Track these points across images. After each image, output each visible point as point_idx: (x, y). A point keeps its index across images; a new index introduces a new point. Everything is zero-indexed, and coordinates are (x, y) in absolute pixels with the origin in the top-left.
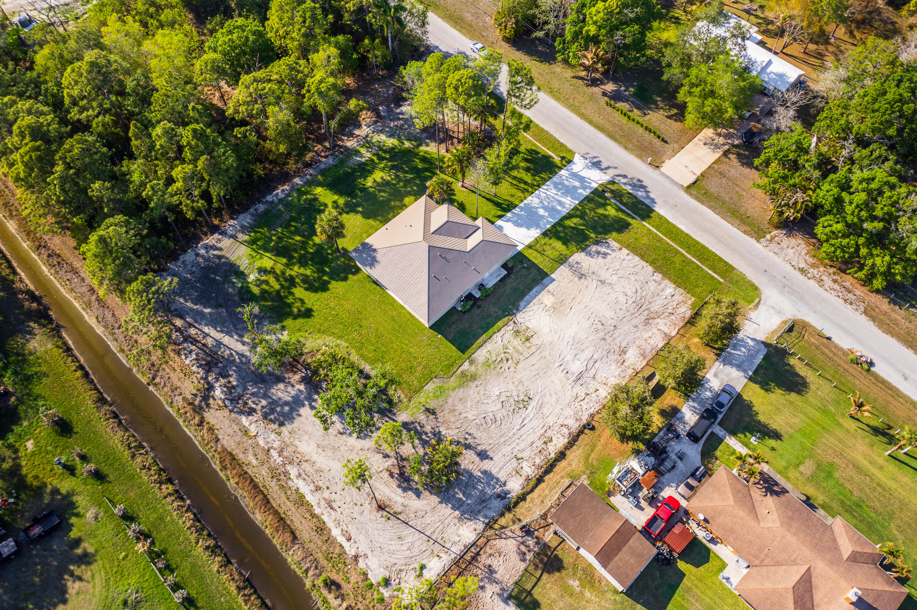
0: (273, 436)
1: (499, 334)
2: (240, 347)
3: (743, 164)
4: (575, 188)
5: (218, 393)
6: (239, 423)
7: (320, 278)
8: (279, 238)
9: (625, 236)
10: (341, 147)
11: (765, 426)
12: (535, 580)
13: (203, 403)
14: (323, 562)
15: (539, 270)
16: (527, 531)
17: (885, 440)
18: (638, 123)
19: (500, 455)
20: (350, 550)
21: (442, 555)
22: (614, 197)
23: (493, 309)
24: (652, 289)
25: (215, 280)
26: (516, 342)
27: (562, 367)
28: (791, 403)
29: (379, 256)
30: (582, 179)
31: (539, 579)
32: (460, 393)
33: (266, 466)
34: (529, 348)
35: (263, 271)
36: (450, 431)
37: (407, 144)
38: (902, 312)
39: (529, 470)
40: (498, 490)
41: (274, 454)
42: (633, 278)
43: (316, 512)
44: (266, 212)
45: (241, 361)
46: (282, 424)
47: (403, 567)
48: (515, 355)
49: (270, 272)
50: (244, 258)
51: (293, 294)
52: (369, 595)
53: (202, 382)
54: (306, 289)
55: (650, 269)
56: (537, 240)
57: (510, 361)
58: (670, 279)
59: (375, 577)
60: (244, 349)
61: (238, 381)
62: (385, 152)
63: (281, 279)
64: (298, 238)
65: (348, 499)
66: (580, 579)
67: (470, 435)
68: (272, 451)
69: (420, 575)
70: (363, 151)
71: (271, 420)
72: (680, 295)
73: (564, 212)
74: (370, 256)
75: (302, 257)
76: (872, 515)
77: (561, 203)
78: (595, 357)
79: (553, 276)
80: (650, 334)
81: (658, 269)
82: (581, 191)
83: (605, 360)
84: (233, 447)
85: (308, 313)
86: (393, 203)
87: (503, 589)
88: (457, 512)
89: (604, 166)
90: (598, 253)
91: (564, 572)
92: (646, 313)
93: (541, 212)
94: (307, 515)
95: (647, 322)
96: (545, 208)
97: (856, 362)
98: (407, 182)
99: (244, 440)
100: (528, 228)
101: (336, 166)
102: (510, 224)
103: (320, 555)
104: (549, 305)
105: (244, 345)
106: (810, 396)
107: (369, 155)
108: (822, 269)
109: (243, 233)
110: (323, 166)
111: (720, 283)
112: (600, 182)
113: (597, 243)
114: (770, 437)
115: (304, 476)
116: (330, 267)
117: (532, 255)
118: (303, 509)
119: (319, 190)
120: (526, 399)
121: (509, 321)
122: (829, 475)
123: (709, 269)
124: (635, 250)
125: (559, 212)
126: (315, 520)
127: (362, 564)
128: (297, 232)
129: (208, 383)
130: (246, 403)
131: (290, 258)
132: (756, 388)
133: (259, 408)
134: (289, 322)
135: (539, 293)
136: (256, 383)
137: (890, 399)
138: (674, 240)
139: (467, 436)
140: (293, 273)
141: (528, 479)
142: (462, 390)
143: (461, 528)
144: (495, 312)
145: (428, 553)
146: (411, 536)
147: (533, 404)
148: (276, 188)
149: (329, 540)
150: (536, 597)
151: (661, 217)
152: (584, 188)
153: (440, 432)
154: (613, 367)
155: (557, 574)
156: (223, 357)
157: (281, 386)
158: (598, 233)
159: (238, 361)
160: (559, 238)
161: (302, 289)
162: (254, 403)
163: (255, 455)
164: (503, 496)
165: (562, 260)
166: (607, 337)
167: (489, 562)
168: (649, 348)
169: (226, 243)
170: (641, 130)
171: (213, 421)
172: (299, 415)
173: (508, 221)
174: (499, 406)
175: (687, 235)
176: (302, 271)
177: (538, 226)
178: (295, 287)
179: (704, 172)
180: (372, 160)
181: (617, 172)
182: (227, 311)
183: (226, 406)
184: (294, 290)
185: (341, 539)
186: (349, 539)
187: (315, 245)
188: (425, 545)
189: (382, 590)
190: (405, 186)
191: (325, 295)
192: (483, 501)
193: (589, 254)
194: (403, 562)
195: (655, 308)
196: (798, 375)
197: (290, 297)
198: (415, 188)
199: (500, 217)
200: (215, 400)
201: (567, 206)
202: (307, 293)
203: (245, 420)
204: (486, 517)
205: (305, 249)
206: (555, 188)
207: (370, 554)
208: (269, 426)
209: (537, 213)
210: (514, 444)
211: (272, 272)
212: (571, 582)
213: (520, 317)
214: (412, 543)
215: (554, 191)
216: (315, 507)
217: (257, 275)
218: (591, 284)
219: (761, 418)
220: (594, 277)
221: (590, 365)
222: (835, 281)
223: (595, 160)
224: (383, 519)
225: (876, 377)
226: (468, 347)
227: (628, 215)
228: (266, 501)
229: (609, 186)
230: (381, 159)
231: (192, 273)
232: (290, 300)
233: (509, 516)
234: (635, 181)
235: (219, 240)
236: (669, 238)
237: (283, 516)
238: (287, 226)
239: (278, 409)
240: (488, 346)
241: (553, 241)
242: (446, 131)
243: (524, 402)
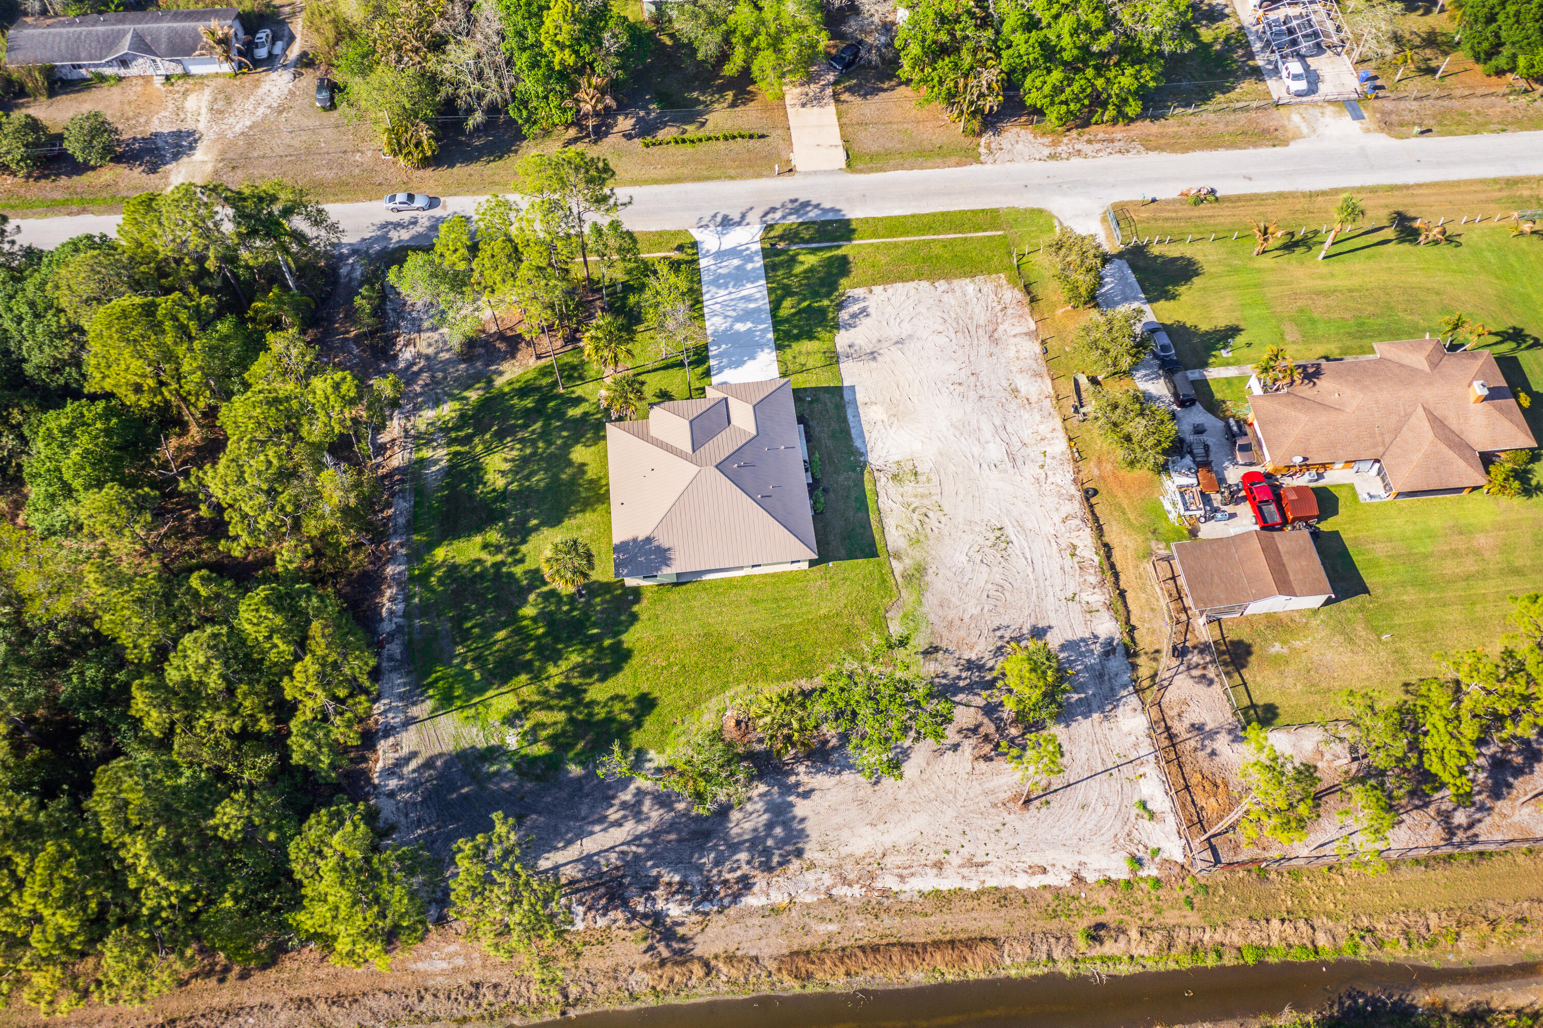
0: (810, 876)
1: (882, 498)
2: (618, 835)
3: (864, 96)
4: (738, 268)
5: (675, 911)
6: (752, 912)
7: (601, 649)
8: (475, 660)
9: (858, 273)
10: (390, 475)
11: (1216, 331)
12: (1242, 688)
13: (675, 945)
14: (1054, 925)
15: (827, 389)
16: (1180, 652)
17: (1303, 249)
18: (709, 139)
19: (1052, 614)
20: (1060, 879)
21: (1141, 771)
22: (792, 242)
23: (841, 479)
24: (953, 302)
25: (466, 797)
26: (909, 488)
27: (984, 466)
28: (1204, 289)
29: (663, 541)
30: (734, 252)
31: (1245, 684)
32: (930, 600)
33: (852, 916)
34: (929, 480)
35: (511, 720)
36: (977, 649)
37: (473, 395)
38: (1171, 121)
39: (1098, 598)
40: (1098, 649)
41: (840, 891)
42: (922, 309)
43: (974, 889)
44: (408, 647)
45: (645, 845)
46: (799, 853)
47: (1127, 829)
48: (926, 502)
49: (525, 711)
50: (465, 731)
51: (593, 703)
52: (1139, 895)
53: (635, 923)
54: (602, 679)
55: (925, 284)
56: (781, 362)
57: (931, 514)
58: (956, 277)
59: (1120, 870)
60: (630, 828)
61: (676, 871)
62: (456, 428)
63: (553, 702)
64: (501, 635)
65: (982, 836)
66: (1275, 639)
67: (999, 629)
68: (834, 892)
69: (1152, 815)
70: (426, 453)
71: (780, 864)
72: (985, 283)
73: (764, 303)
74: (650, 552)
75: (540, 650)
76: (1380, 321)
77: (748, 299)
78: (998, 422)
79: (846, 384)
80: (1013, 349)
81: (932, 278)
82: (749, 266)
83: (1010, 417)
84: (785, 943)
85: (646, 704)
86: (564, 476)
87: (1230, 732)
88: (1095, 716)
89: (736, 217)
90: (854, 316)
91: (1255, 649)
92: (981, 332)
93: (740, 327)
94: (970, 904)
95: (993, 338)
96: (738, 319)
97: (1199, 201)
98: (545, 435)
99: (786, 921)
100: (752, 357)
101: (416, 504)
102: (727, 372)
103: (1040, 923)
104: (885, 417)
105: (621, 825)
107: (441, 452)
108: (1065, 140)
109: (414, 704)
110: (401, 521)
111: (1005, 237)
112: (757, 238)
113: (840, 306)
114: (1232, 337)
115: (905, 872)
116: (594, 625)
117: (800, 382)
118: (957, 904)
119: (440, 554)
120: (998, 533)
121: (872, 472)
122: (1313, 321)
123: (976, 231)
124: (887, 277)
125: (758, 310)
126: (984, 899)
127: (1091, 877)
128: (489, 629)
129: (645, 916)
130: (725, 882)
131: (527, 667)
132: (1163, 304)
133: (745, 869)
134: (637, 739)
135: (857, 415)
136: (702, 849)
137: (1261, 209)
138: (907, 233)
139: (998, 633)
140: (557, 680)
141: (1109, 607)
142: (928, 595)
143: (1120, 724)
144: (848, 479)
145: (1127, 786)
146: (1092, 791)
147: (1010, 531)
148: (377, 608)
149: (1027, 898)
150: (1261, 703)
151: (866, 220)
152: (750, 259)
153: (969, 661)
154: (1026, 416)
155: (1253, 659)
156: (617, 868)
157: (735, 815)
158: (828, 295)
159: (641, 850)
160: (797, 338)
161: (598, 685)
162: (732, 870)
163: (823, 919)
164: (1109, 649)
165: (833, 359)
166: (981, 392)
167: (1187, 723)
168: (1031, 362)
169: (409, 740)
170: (721, 145)
171: (719, 948)
172: (803, 820)
173: (721, 370)
174: (984, 568)
175: (913, 216)
176: (564, 665)
177: (761, 346)
178: (585, 691)
179: (842, 136)
180: (456, 454)
181: (759, 212)
182: (540, 813)
183: (706, 914)
184: (588, 697)
185: (1036, 881)
186: (1044, 871)
187: (534, 620)
188: (1113, 782)
189: (1143, 873)
190: (549, 443)
191: (635, 661)
192: (1100, 675)
193: (848, 326)
194: (1119, 824)
195: (981, 318)
196: (1175, 260)
197: (596, 709)
198: (565, 434)
199: (707, 374)
200: (682, 924)
201: (758, 295)
202: (610, 682)
203: (751, 901)
204: (1125, 686)
205: (530, 637)
206: (719, 286)
207: (1083, 858)
208: (789, 873)
209: (738, 333)
210: (1049, 589)
211: (526, 708)
212: (1273, 650)
213: (875, 458)
214: (1101, 796)
215: (722, 292)
216: (965, 886)
217: (512, 731)
218: (890, 355)
219: (1204, 327)
220: (885, 344)
221: (1005, 437)
222: (1089, 142)
223: (719, 219)
224: (1044, 810)
225: (1228, 199)
226: (873, 544)
227: (830, 248)
228: (908, 948)
229: (772, 234)
230: (468, 440)
231: (419, 823)
232: (601, 713)
233: (1142, 660)
234: (790, 206)
235: (396, 746)
236: (901, 235)
237: (948, 937)
238: (465, 636)
239: (770, 842)
240: (890, 523)
241: (796, 346)
242: (501, 336)
243: (1001, 538)
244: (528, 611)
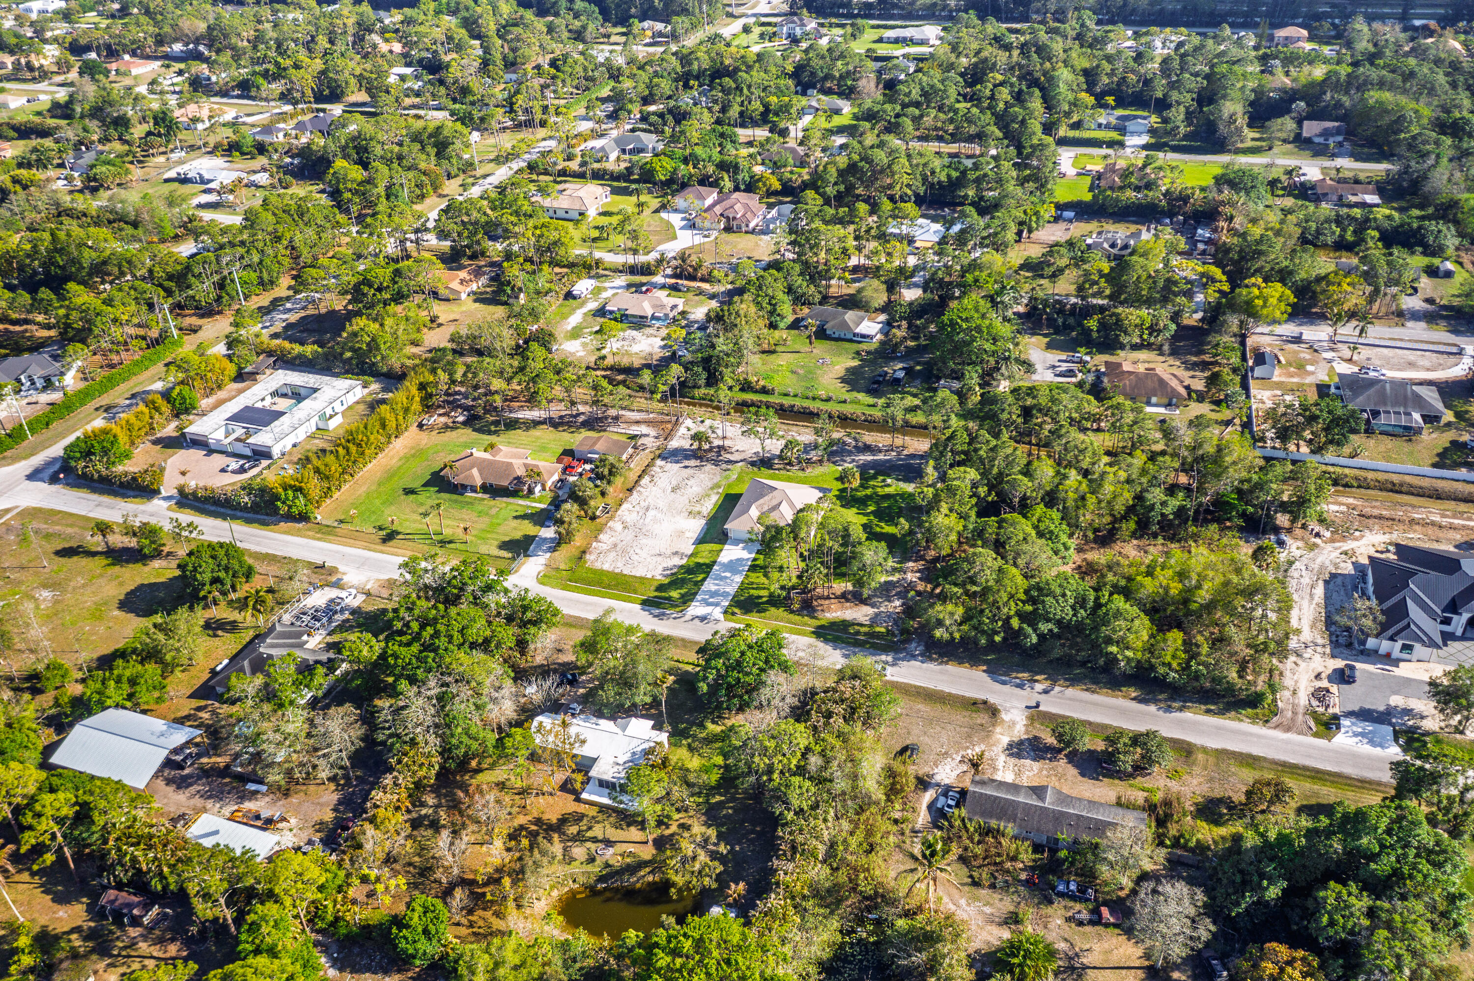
9: (656, 584)
17: (446, 539)
19: (676, 470)
21: (682, 435)
24: (619, 564)
26: (697, 509)
27: (661, 509)
30: (709, 605)
34: (687, 509)
35: (889, 486)
36: (710, 467)
39: (656, 469)
40: (668, 460)
42: (637, 564)
48: (694, 505)
49: (882, 486)
50: (907, 487)
55: (626, 573)
56: (718, 556)
57: (695, 501)
58: (609, 572)
60: (857, 458)
61: (846, 449)
63: (871, 486)
64: (885, 505)
67: (698, 470)
72: (598, 565)
73: (710, 581)
78: (642, 520)
79: (695, 546)
81: (620, 574)
82: (705, 597)
83: (635, 521)
88: (684, 448)
89: (697, 621)
90: (669, 570)
93: (727, 575)
95: (615, 545)
96: (726, 578)
100: (730, 561)
102: (745, 559)
104: (687, 533)
106: (496, 543)
111: (569, 580)
112: (692, 607)
113: (673, 574)
114: (520, 515)
117: (715, 547)
121: (708, 516)
123: (579, 586)
124: (642, 580)
125: (714, 580)
132: (532, 534)
135: (699, 536)
141: (654, 466)
142: (715, 483)
144: (720, 514)
147: (669, 491)
152: (703, 600)
153: (715, 466)
154: (629, 520)
158: (677, 579)
160: (703, 565)
165: (693, 556)
166: (639, 531)
173: (748, 560)
177: (724, 565)
181: (682, 619)
193: (676, 566)
195: (613, 554)
196: (505, 550)
199: (755, 560)
209: (730, 573)
213: (703, 522)
215: (725, 590)
219: (526, 522)
226: (725, 496)
229: (683, 607)
241: (707, 561)
242: (848, 600)
243: (674, 490)
244: (871, 509)
